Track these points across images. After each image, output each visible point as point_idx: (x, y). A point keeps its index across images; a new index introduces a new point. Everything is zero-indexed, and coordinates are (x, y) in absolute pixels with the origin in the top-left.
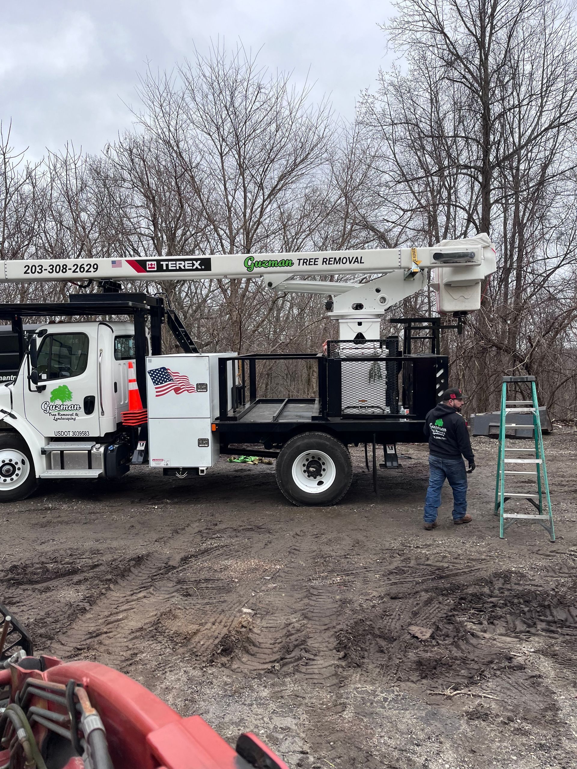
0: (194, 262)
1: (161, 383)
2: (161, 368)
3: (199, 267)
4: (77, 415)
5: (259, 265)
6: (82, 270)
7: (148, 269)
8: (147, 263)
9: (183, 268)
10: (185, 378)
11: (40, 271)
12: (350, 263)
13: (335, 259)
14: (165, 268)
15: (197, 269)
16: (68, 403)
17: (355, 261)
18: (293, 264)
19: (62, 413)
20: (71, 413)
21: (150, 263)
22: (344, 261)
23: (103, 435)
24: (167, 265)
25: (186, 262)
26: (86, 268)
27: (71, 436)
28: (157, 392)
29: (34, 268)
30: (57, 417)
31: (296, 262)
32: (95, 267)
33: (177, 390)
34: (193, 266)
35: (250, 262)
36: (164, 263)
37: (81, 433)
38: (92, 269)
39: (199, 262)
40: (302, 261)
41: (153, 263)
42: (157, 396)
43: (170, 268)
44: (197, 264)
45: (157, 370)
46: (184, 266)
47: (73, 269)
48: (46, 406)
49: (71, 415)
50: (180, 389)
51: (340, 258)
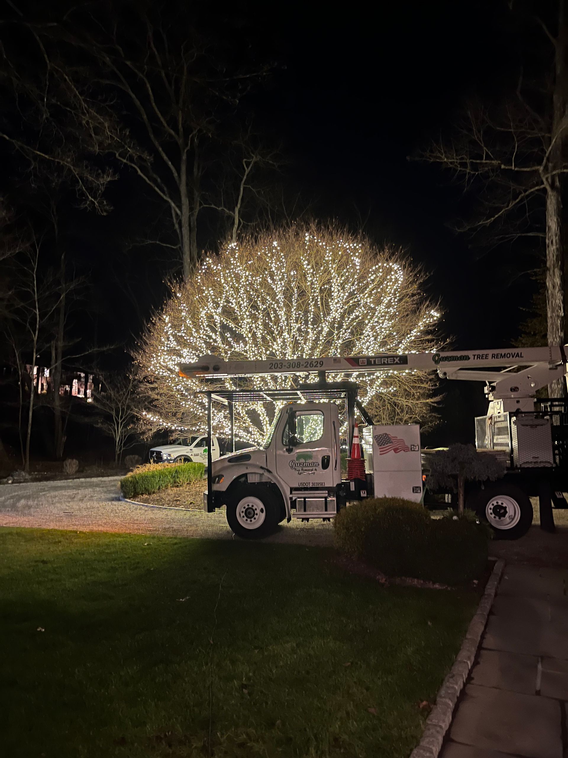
0: (395, 358)
1: (384, 445)
2: (383, 434)
3: (399, 362)
4: (316, 470)
5: (444, 359)
6: (311, 365)
7: (360, 364)
8: (360, 360)
9: (386, 362)
10: (402, 441)
11: (281, 367)
12: (513, 357)
13: (501, 354)
14: (373, 363)
15: (397, 363)
16: (310, 461)
17: (516, 356)
18: (469, 358)
19: (304, 469)
20: (311, 468)
21: (362, 360)
22: (508, 355)
23: (335, 486)
24: (375, 361)
25: (389, 359)
26: (314, 364)
27: (311, 486)
28: (381, 451)
29: (276, 365)
30: (301, 471)
31: (472, 357)
32: (321, 363)
33: (396, 450)
34: (394, 361)
35: (437, 358)
36: (372, 360)
37: (318, 484)
38: (319, 365)
39: (398, 358)
40: (476, 357)
41: (364, 360)
42: (380, 454)
43: (377, 363)
44: (397, 360)
45: (381, 435)
46: (388, 361)
47: (305, 365)
48: (292, 464)
49: (311, 470)
50: (398, 449)
51: (505, 354)
